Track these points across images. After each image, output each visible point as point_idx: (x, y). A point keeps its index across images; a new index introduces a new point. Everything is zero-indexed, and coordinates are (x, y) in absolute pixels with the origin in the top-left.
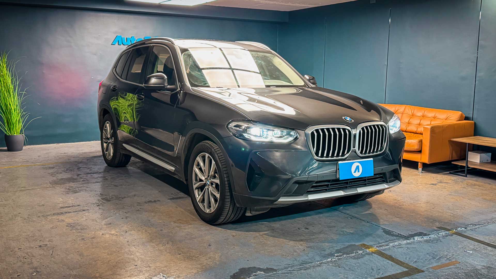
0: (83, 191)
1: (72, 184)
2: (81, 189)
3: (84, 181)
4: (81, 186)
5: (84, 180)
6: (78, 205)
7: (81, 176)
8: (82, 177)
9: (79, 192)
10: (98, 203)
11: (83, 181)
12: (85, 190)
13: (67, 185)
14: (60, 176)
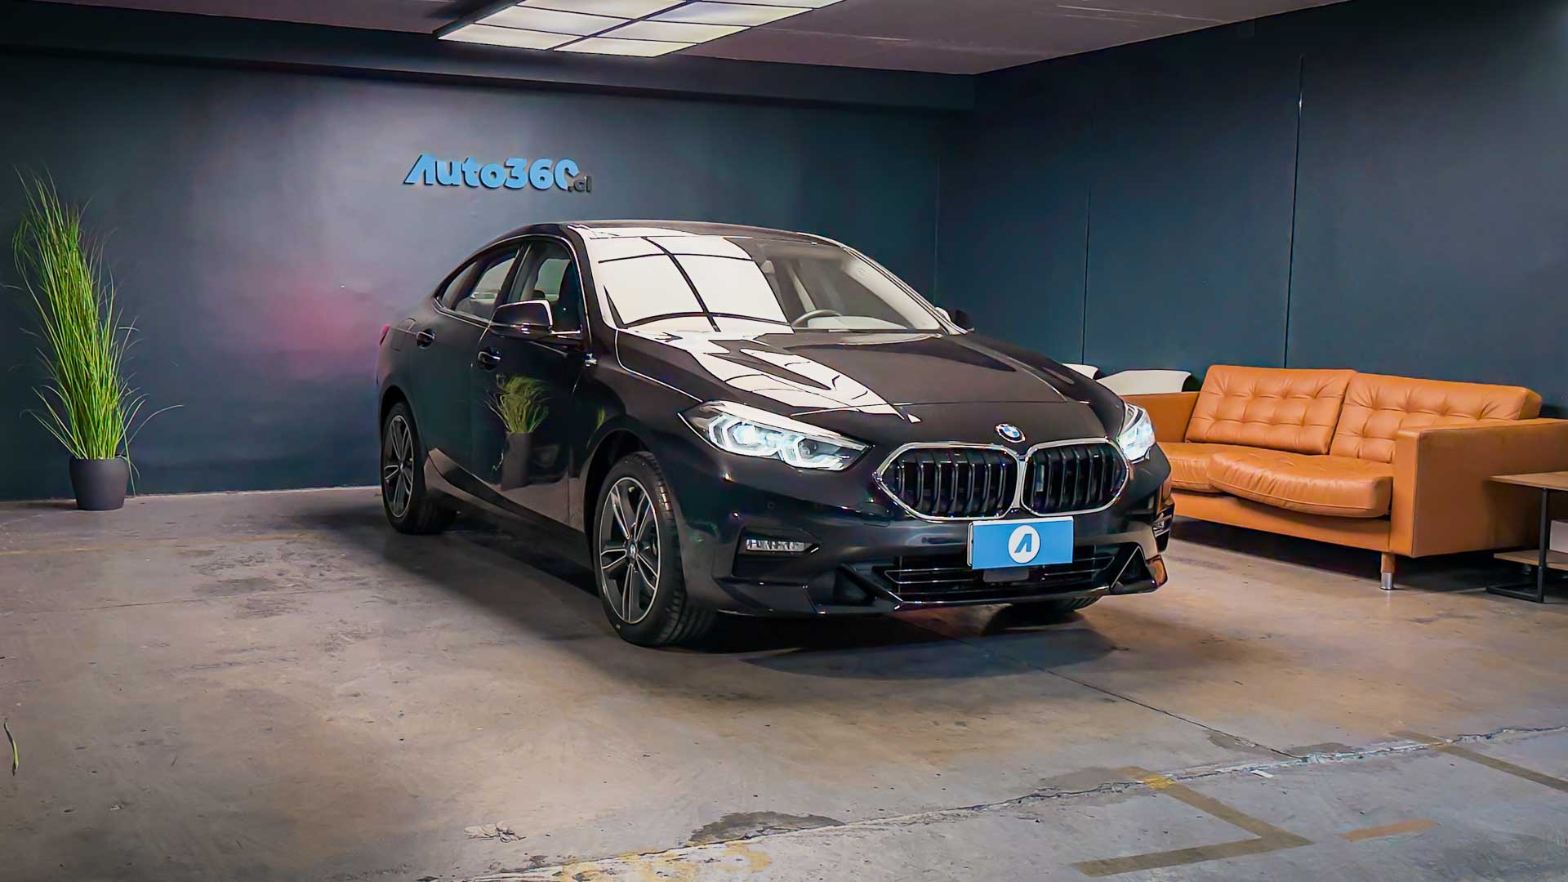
0: (288, 612)
1: (260, 595)
2: (284, 608)
3: (299, 588)
4: (285, 599)
5: (297, 585)
6: (270, 647)
7: (289, 576)
8: (293, 576)
9: (275, 615)
10: (330, 644)
11: (291, 587)
12: (296, 611)
13: (245, 596)
14: (226, 574)
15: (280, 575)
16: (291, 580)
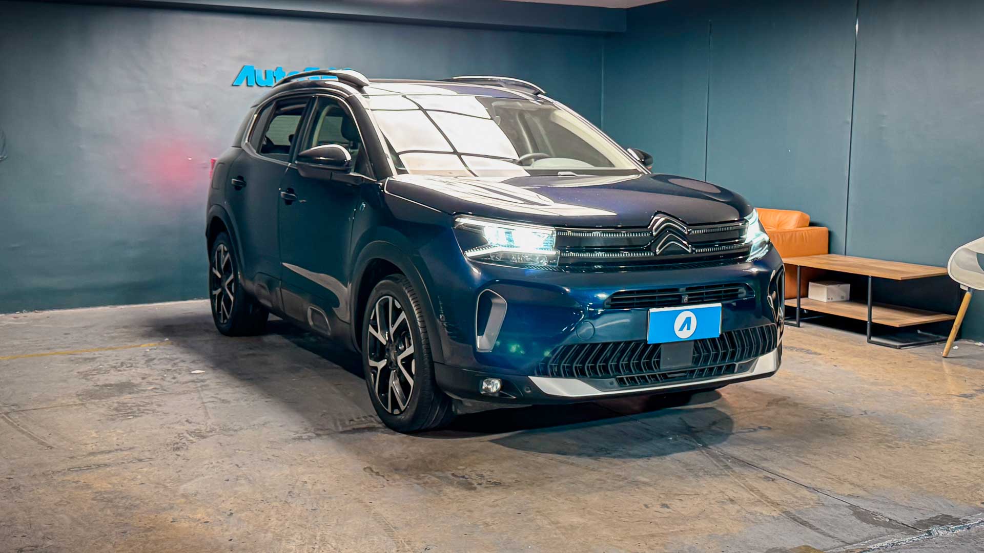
0: (147, 414)
1: (126, 398)
2: (145, 410)
4: (147, 401)
5: (155, 388)
6: (131, 448)
7: (150, 379)
8: (153, 380)
9: (137, 417)
10: (177, 443)
11: (152, 390)
12: (153, 412)
13: (115, 399)
14: (102, 379)
15: (143, 378)
16: (150, 384)
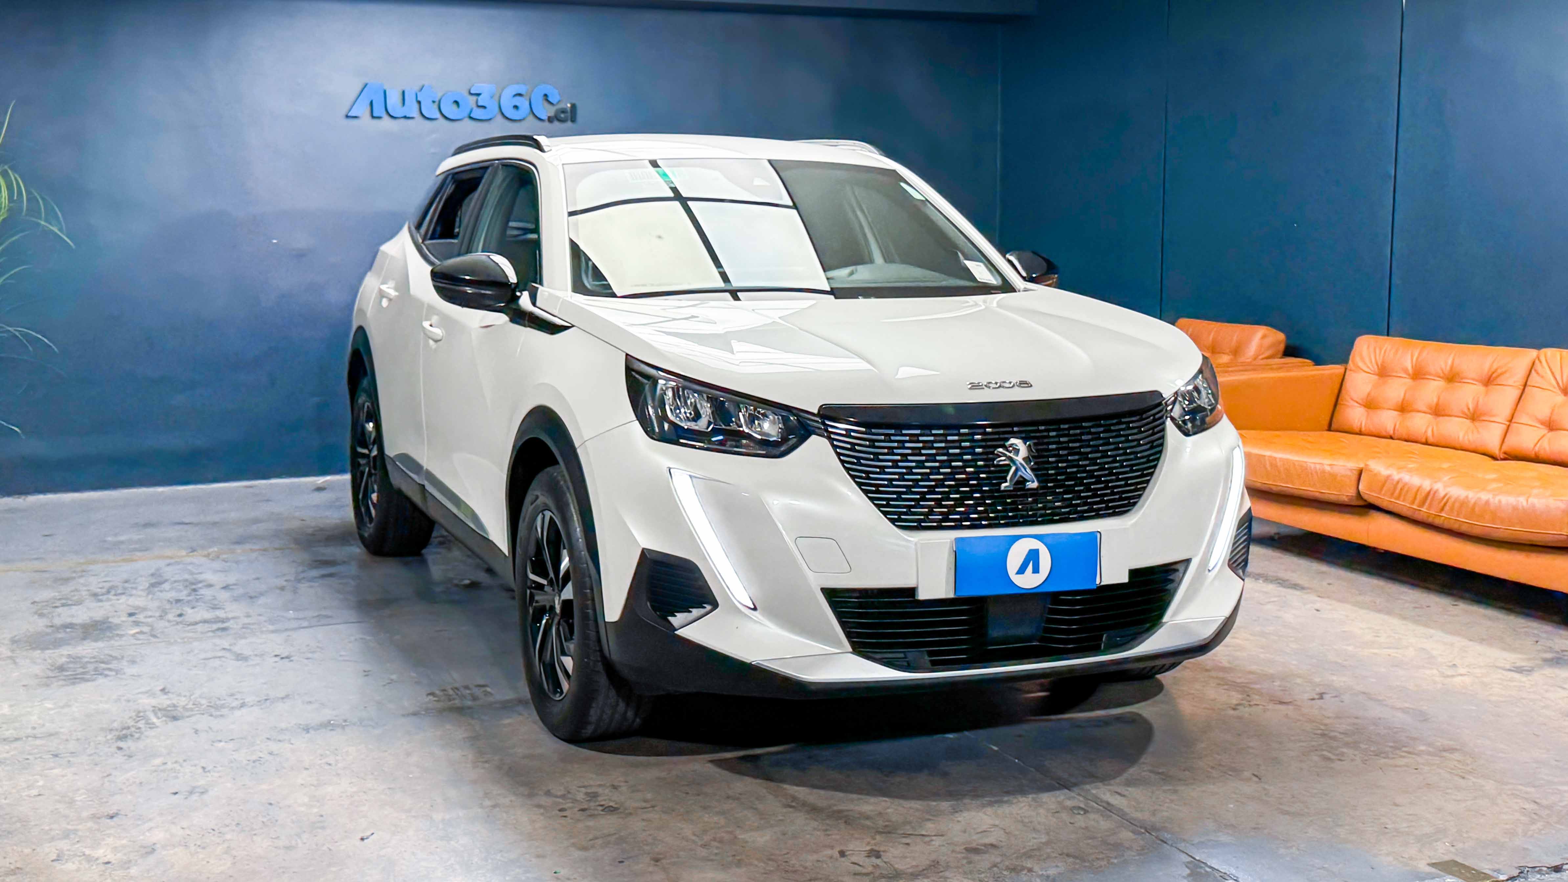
0: (106, 676)
1: (87, 649)
2: (104, 669)
3: (141, 636)
4: (114, 654)
5: (141, 633)
6: (51, 735)
7: (141, 617)
8: (146, 617)
9: (88, 680)
10: (129, 728)
11: (133, 635)
12: (117, 674)
13: (66, 651)
14: (65, 615)
15: (131, 615)
16: (138, 624)
